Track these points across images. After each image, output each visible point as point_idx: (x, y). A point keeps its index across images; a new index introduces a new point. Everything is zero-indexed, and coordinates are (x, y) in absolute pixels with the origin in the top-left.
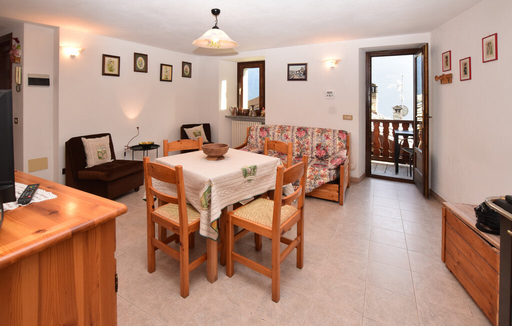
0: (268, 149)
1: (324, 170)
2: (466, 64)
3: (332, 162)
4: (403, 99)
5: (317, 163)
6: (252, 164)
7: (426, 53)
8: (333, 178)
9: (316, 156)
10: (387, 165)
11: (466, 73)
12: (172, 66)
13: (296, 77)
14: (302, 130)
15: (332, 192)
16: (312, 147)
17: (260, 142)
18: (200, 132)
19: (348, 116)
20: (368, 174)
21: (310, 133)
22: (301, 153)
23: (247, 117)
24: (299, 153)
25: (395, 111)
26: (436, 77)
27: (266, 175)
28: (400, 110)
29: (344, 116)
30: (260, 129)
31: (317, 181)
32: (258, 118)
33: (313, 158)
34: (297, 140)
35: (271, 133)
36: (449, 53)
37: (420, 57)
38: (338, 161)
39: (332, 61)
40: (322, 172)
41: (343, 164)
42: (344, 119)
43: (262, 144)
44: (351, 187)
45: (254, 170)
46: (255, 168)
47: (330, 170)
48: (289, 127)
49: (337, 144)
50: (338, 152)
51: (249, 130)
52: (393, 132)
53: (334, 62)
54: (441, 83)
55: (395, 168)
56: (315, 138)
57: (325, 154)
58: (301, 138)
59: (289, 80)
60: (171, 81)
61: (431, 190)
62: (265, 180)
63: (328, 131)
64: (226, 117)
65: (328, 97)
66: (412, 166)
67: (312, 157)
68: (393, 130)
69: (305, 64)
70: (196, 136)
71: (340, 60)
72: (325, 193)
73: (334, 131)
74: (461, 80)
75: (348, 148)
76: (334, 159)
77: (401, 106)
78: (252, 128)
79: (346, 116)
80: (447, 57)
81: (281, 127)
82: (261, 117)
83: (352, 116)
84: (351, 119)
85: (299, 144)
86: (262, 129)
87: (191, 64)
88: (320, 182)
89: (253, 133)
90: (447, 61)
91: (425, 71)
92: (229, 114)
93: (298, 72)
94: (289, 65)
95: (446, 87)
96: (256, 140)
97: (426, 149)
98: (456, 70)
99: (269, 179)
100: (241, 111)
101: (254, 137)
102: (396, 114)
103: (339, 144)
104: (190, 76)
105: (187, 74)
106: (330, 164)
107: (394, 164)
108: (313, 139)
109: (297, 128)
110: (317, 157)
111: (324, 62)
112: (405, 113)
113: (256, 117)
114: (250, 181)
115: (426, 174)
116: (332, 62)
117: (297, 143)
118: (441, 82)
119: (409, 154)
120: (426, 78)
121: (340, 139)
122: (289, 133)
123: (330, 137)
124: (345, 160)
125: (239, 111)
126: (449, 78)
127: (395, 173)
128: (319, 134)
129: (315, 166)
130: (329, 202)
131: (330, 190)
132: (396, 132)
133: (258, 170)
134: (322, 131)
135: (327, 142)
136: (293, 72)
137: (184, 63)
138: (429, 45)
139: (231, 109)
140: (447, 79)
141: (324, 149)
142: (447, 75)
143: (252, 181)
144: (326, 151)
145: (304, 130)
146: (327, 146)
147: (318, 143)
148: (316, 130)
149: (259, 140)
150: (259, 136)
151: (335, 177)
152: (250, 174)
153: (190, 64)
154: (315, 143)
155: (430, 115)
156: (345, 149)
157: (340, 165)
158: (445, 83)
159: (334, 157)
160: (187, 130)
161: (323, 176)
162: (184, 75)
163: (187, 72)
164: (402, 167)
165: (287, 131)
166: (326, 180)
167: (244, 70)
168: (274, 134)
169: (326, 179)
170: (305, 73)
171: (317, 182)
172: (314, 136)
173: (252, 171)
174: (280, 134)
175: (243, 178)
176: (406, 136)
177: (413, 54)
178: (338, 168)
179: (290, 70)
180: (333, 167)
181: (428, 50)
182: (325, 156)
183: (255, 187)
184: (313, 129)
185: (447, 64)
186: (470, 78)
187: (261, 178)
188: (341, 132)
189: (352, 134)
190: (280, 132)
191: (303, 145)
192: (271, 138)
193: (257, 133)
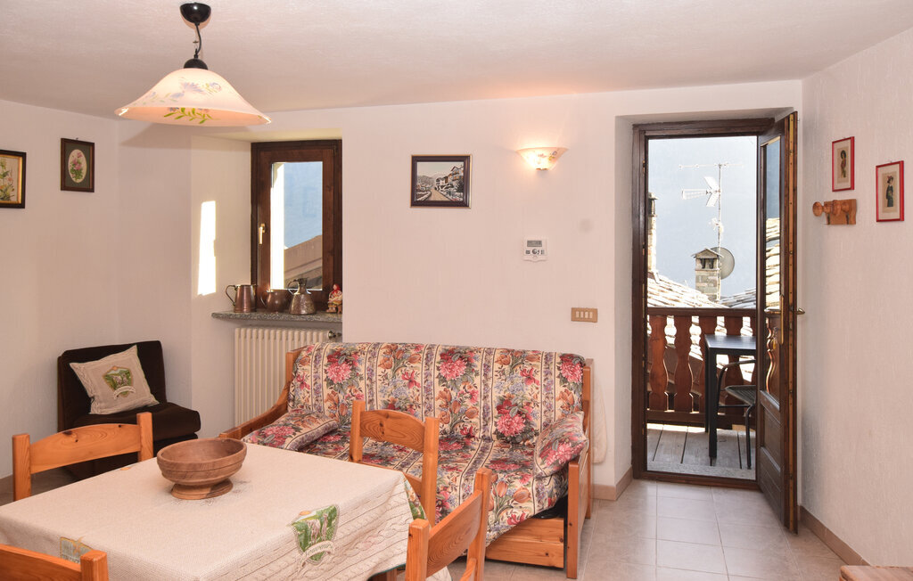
0: (362, 435)
1: (523, 479)
2: (890, 179)
3: (544, 454)
4: (722, 230)
5: (503, 456)
6: (324, 504)
7: (791, 139)
8: (550, 503)
9: (496, 432)
10: (687, 434)
11: (890, 203)
12: (23, 155)
13: (437, 196)
14: (456, 358)
15: (545, 542)
16: (486, 408)
17: (330, 398)
18: (128, 373)
19: (584, 310)
20: (639, 470)
21: (478, 365)
22: (453, 427)
23: (285, 316)
24: (447, 427)
25: (700, 265)
26: (816, 206)
27: (364, 529)
28: (712, 261)
29: (574, 310)
30: (329, 357)
31: (504, 514)
32: (320, 318)
33: (489, 440)
34: (442, 389)
35: (362, 369)
36: (849, 141)
37: (774, 144)
38: (562, 452)
39: (541, 152)
40: (518, 485)
41: (575, 460)
42: (574, 319)
43: (336, 404)
44: (594, 516)
45: (330, 521)
46: (332, 515)
47: (540, 478)
48: (417, 347)
49: (558, 395)
50: (561, 421)
51: (295, 359)
52: (703, 344)
53: (547, 153)
54: (829, 223)
55: (706, 444)
56: (494, 382)
57: (522, 427)
58: (454, 382)
59: (415, 203)
60: (22, 206)
61: (802, 509)
62: (361, 546)
63: (531, 359)
64: (216, 316)
65: (531, 256)
66: (753, 434)
67: (484, 438)
68: (702, 336)
69: (464, 159)
70: (114, 386)
71: (566, 150)
72: (525, 545)
73: (548, 357)
74: (878, 221)
75: (585, 406)
76: (550, 444)
77: (716, 249)
78: (304, 353)
79: (580, 310)
80: (843, 154)
81: (393, 349)
82: (329, 317)
83: (595, 311)
84: (595, 320)
85: (448, 400)
86: (334, 358)
87: (92, 145)
88: (514, 517)
89: (306, 371)
90: (843, 165)
91: (787, 187)
92: (226, 307)
93: (442, 182)
94: (416, 159)
95: (839, 233)
96: (317, 392)
97: (791, 401)
98: (866, 193)
99: (373, 540)
100: (266, 297)
101: (308, 382)
102: (704, 273)
103: (563, 397)
104: (88, 187)
105: (78, 181)
106: (539, 460)
107: (702, 430)
108: (490, 383)
109: (440, 350)
110: (500, 435)
111: (517, 152)
112: (726, 270)
113: (314, 317)
114: (317, 558)
115: (791, 469)
116: (542, 156)
117: (442, 396)
118: (829, 219)
119: (743, 403)
120: (791, 207)
121: (564, 380)
122: (418, 369)
123: (537, 377)
124: (581, 449)
125: (256, 296)
126: (851, 209)
127: (707, 458)
128: (507, 368)
129: (498, 468)
130: (538, 571)
131: (540, 537)
132: (710, 345)
133: (341, 520)
134: (515, 358)
135: (529, 391)
136: (427, 180)
137: (67, 145)
138: (800, 116)
139: (232, 293)
140: (842, 213)
141: (519, 413)
142: (844, 202)
143: (327, 558)
144: (526, 418)
145: (461, 358)
146: (528, 404)
147: (501, 395)
148: (497, 355)
149: (327, 391)
150: (327, 379)
151: (555, 498)
152: (319, 536)
153: (88, 148)
154: (495, 396)
155: (800, 306)
156: (578, 410)
157: (568, 462)
158: (837, 223)
159: (549, 438)
160: (81, 369)
161: (519, 498)
162: (67, 185)
163: (78, 172)
164: (725, 438)
165: (412, 360)
166: (531, 508)
167: (275, 165)
168: (371, 371)
169: (530, 505)
170: (464, 185)
171: (505, 516)
172: (490, 374)
173: (325, 525)
174: (389, 371)
175: (296, 554)
176: (734, 355)
177: (757, 134)
178: (562, 472)
179: (420, 173)
180: (549, 470)
181: (796, 130)
182: (524, 432)
183: (333, 572)
184: (489, 352)
185: (844, 173)
186: (902, 218)
187: (352, 542)
188: (567, 359)
189: (596, 362)
190: (389, 367)
191: (459, 403)
192: (362, 384)
193: (320, 370)
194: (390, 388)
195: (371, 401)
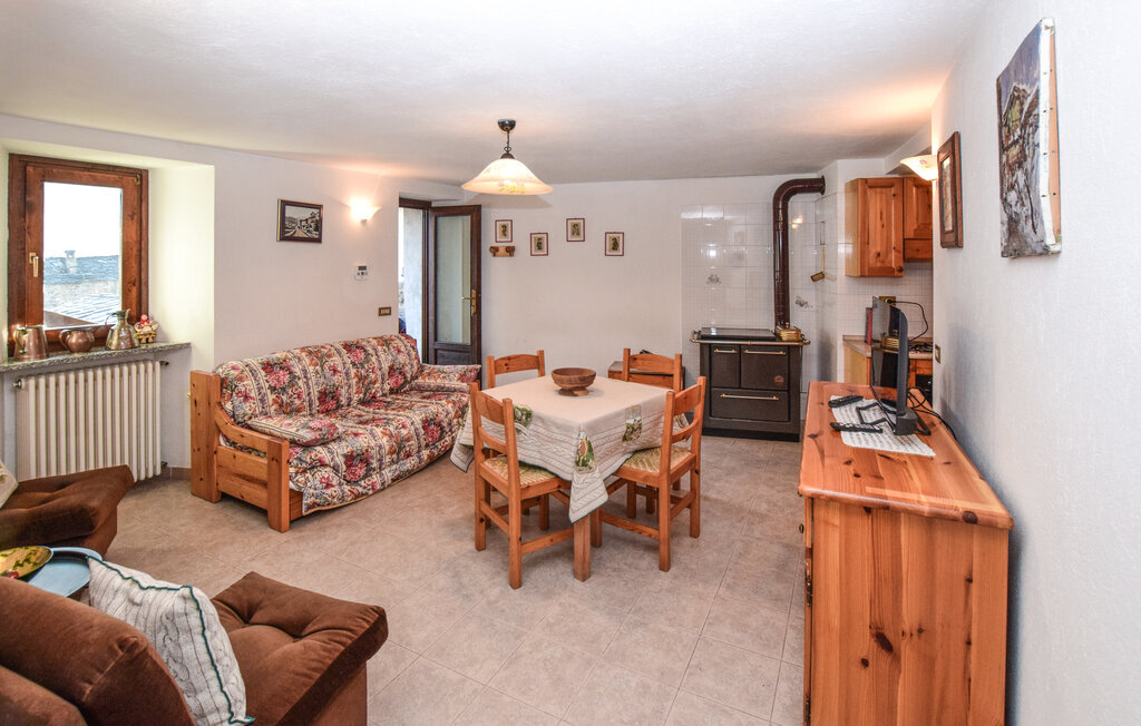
2: (540, 239)
9: (389, 390)
11: (540, 248)
13: (300, 233)
16: (382, 375)
17: (276, 402)
19: (385, 308)
22: (365, 394)
24: (361, 395)
29: (380, 309)
30: (265, 369)
33: (386, 396)
35: (298, 372)
36: (509, 222)
42: (380, 315)
43: (281, 406)
48: (323, 347)
54: (494, 256)
56: (383, 357)
57: (403, 381)
58: (361, 364)
59: (283, 238)
65: (359, 278)
67: (383, 396)
69: (319, 207)
78: (234, 372)
79: (383, 309)
80: (504, 227)
81: (308, 351)
83: (390, 309)
84: (390, 314)
85: (361, 379)
86: (269, 369)
89: (248, 385)
90: (504, 231)
93: (304, 223)
94: (284, 203)
96: (262, 401)
101: (252, 395)
108: (380, 359)
109: (340, 346)
110: (392, 391)
111: (350, 207)
118: (493, 254)
136: (292, 220)
140: (505, 252)
141: (400, 373)
142: (508, 247)
147: (389, 365)
148: (375, 342)
149: (271, 397)
150: (270, 387)
154: (386, 366)
158: (502, 256)
165: (329, 356)
168: (305, 371)
170: (318, 227)
174: (318, 368)
177: (423, 209)
179: (287, 215)
181: (479, 213)
182: (403, 384)
185: (505, 235)
190: (316, 365)
191: (366, 377)
192: (300, 383)
193: (261, 381)
194: (322, 380)
195: (309, 394)
